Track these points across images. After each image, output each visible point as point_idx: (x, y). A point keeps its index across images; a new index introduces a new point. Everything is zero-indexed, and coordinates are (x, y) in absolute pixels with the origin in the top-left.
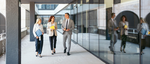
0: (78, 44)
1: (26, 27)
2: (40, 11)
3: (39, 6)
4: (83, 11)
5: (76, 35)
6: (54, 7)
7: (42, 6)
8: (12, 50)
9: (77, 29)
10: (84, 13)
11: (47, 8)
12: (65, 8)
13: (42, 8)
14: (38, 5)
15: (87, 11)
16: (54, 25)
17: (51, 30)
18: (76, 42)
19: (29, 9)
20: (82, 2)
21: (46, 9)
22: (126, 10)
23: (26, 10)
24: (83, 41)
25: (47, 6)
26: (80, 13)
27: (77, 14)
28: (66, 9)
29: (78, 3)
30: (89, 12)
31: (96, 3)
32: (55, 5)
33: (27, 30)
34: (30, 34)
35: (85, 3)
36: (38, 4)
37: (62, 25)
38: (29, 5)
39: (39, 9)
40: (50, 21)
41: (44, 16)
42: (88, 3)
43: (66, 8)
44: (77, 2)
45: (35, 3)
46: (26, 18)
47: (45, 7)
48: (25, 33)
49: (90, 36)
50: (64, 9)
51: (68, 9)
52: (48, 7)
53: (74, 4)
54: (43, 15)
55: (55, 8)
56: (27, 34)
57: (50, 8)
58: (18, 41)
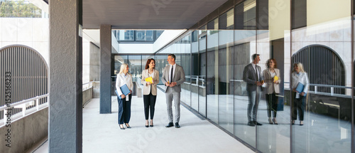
0: (209, 120)
1: (91, 80)
2: (122, 45)
3: (119, 33)
4: (220, 44)
5: (203, 99)
6: (152, 37)
7: (127, 34)
8: (63, 134)
9: (206, 85)
10: (222, 49)
11: (137, 40)
12: (178, 40)
13: (125, 38)
14: (117, 32)
15: (227, 46)
16: (152, 75)
17: (147, 85)
18: (204, 114)
19: (97, 40)
20: (216, 25)
21: (135, 41)
22: (315, 43)
23: (91, 43)
24: (221, 112)
25: (137, 34)
26: (213, 51)
27: (207, 51)
28: (181, 42)
29: (208, 29)
30: (234, 46)
31: (249, 28)
32: (155, 32)
33: (94, 89)
34: (99, 96)
35: (225, 28)
36: (117, 30)
37: (163, 76)
38: (98, 31)
39: (119, 42)
40: (147, 67)
41: (130, 57)
42: (230, 28)
43: (180, 39)
44: (206, 26)
45: (112, 27)
46: (91, 60)
47: (133, 36)
48: (90, 94)
49: (236, 101)
50: (176, 41)
51: (185, 42)
52: (140, 35)
53: (199, 29)
54: (128, 55)
55: (155, 39)
56: (93, 97)
57: (145, 39)
58: (75, 113)
